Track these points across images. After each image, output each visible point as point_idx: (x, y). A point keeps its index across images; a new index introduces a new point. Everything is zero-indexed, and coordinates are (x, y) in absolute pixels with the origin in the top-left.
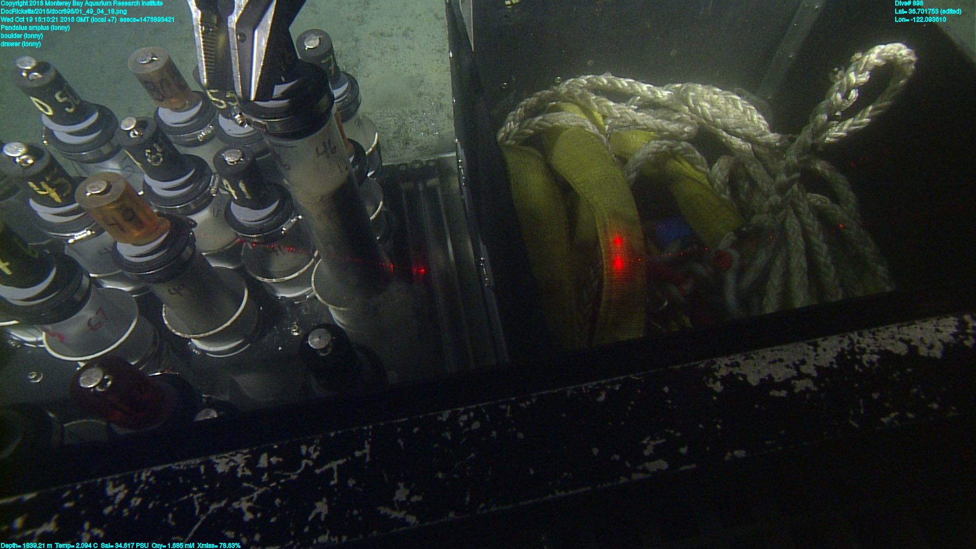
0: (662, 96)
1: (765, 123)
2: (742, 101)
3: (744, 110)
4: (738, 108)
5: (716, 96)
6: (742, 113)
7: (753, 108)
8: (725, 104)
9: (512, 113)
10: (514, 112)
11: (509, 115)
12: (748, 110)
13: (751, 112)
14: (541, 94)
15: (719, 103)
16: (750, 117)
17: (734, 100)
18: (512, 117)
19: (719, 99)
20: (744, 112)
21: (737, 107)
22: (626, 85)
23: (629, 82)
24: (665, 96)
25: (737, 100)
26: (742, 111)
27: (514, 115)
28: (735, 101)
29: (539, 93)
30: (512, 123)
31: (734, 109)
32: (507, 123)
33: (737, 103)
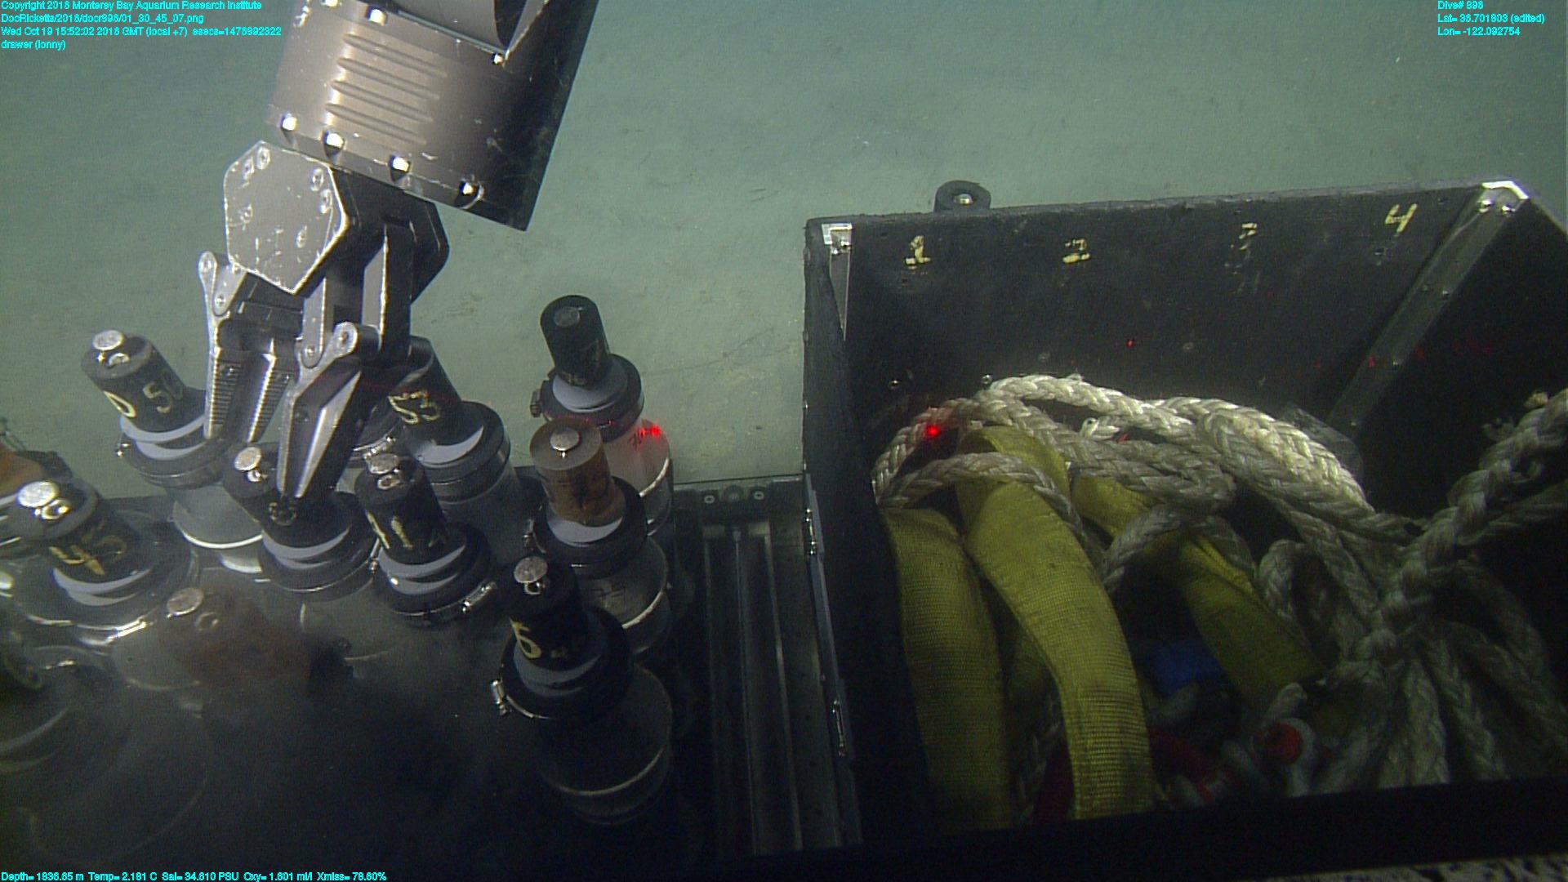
0: (1171, 426)
1: (1355, 484)
2: (1313, 444)
3: (1315, 459)
4: (1305, 455)
5: (1264, 432)
6: (1311, 463)
7: (1332, 456)
8: (1282, 447)
9: (904, 430)
10: (908, 429)
11: (900, 432)
12: (1323, 459)
13: (1328, 464)
14: (960, 405)
15: (1270, 444)
16: (1326, 473)
17: (1296, 439)
18: (904, 437)
19: (1271, 438)
20: (1316, 463)
21: (1301, 453)
22: (1107, 400)
23: (1113, 396)
24: (1176, 427)
25: (1302, 440)
26: (1313, 460)
27: (908, 434)
28: (1299, 442)
29: (954, 403)
30: (904, 446)
31: (1297, 456)
32: (895, 446)
33: (1303, 446)
